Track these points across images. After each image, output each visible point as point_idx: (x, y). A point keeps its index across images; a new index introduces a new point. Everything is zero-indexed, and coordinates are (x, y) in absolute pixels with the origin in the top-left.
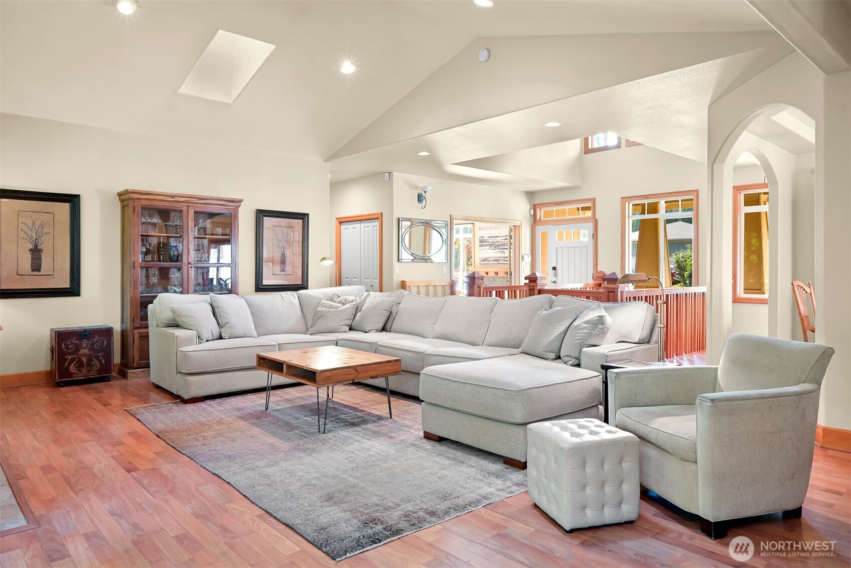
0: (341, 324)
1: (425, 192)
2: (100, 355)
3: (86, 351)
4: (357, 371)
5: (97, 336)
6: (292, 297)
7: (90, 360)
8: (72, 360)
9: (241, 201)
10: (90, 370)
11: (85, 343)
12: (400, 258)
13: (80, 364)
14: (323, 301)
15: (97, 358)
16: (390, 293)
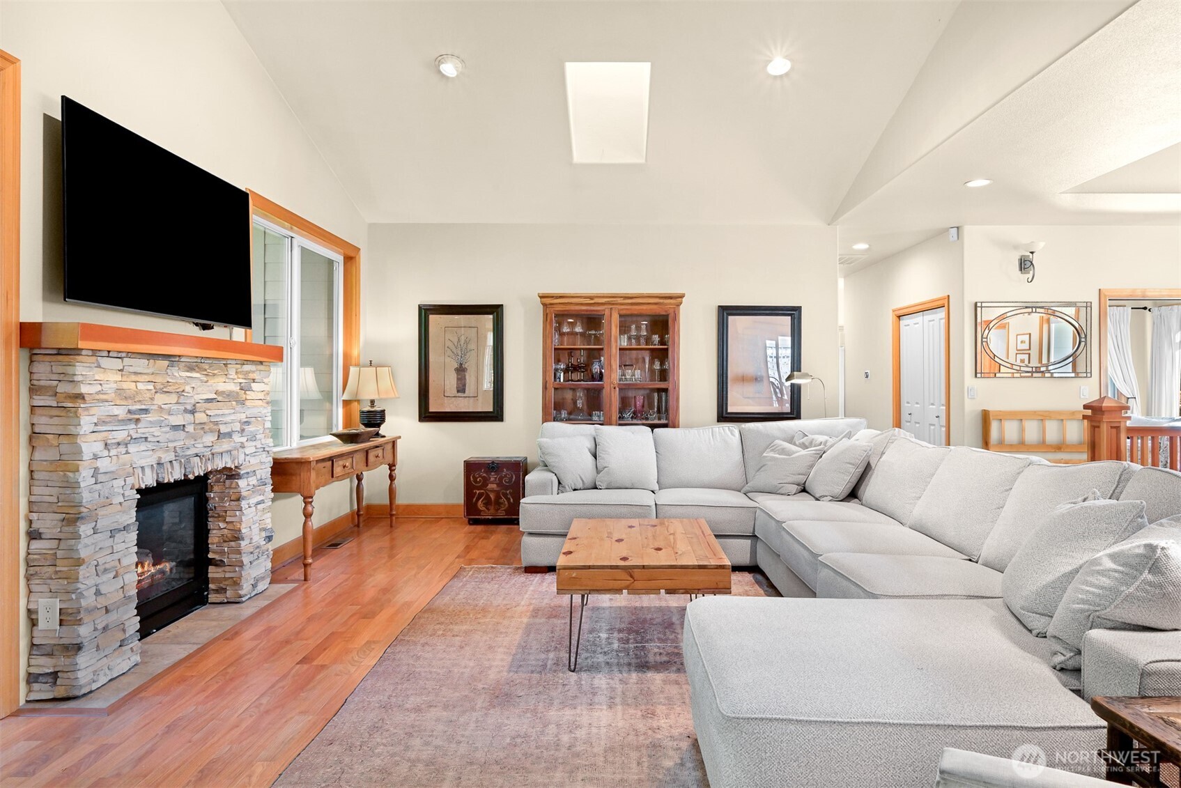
0: (785, 481)
1: (1032, 253)
2: (508, 492)
3: (494, 486)
4: (631, 576)
5: (505, 470)
6: (729, 434)
7: (498, 497)
8: (480, 495)
9: (682, 296)
10: (498, 509)
11: (493, 476)
12: (979, 371)
13: (488, 502)
14: (778, 442)
15: (506, 495)
16: (879, 432)
